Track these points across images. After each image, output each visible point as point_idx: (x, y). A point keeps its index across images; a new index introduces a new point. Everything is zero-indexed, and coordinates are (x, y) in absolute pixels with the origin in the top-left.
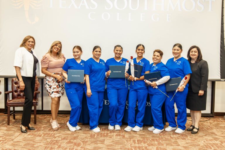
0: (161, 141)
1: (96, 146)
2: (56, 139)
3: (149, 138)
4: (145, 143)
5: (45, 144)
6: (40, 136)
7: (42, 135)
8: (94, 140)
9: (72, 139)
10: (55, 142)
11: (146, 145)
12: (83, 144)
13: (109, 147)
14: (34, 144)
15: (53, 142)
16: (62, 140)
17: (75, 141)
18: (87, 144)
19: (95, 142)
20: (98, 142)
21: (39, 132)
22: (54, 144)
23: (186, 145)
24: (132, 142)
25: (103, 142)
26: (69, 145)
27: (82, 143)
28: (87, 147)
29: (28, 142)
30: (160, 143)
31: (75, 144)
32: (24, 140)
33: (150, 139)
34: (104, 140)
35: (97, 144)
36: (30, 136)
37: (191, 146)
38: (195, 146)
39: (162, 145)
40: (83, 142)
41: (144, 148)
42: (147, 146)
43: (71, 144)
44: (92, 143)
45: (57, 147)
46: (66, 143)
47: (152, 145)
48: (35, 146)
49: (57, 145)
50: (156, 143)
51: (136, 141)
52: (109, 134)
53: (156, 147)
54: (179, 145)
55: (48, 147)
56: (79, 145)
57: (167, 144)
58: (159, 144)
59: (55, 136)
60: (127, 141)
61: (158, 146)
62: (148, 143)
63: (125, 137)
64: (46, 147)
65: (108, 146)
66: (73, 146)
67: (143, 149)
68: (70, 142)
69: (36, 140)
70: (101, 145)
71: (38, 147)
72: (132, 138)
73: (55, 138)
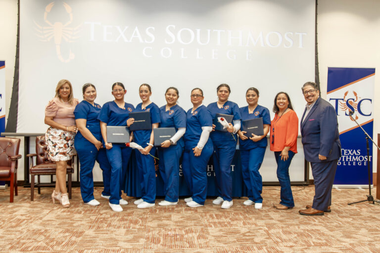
0: (247, 215)
1: (160, 223)
2: (103, 216)
3: (231, 212)
4: (226, 217)
5: (88, 223)
6: (80, 213)
7: (83, 212)
8: (157, 216)
9: (125, 216)
10: (102, 219)
11: (228, 220)
12: (142, 222)
13: (179, 224)
14: (72, 223)
15: (99, 220)
16: (111, 217)
17: (130, 217)
18: (148, 220)
19: (159, 219)
20: (163, 218)
21: (77, 209)
22: (102, 222)
23: (282, 218)
24: (208, 217)
25: (169, 218)
26: (123, 223)
27: (140, 220)
28: (149, 225)
29: (64, 220)
30: (247, 217)
31: (131, 222)
32: (57, 219)
33: (233, 213)
34: (170, 216)
35: (162, 220)
36: (65, 214)
37: (288, 219)
38: (293, 219)
39: (250, 219)
40: (142, 219)
41: (226, 223)
42: (230, 221)
43: (125, 222)
44: (154, 219)
45: (106, 225)
46: (118, 220)
47: (236, 219)
48: (75, 225)
49: (106, 223)
50: (241, 217)
51: (214, 216)
52: (176, 209)
53: (242, 221)
54: (272, 219)
55: (94, 226)
56: (136, 222)
57: (256, 219)
58: (245, 218)
59: (101, 212)
60: (201, 216)
61: (244, 220)
62: (231, 217)
63: (198, 211)
64: (90, 226)
65: (176, 222)
66: (128, 224)
67: (226, 225)
68: (123, 220)
69: (74, 218)
70: (168, 221)
71: (79, 226)
72: (208, 212)
73: (101, 214)
